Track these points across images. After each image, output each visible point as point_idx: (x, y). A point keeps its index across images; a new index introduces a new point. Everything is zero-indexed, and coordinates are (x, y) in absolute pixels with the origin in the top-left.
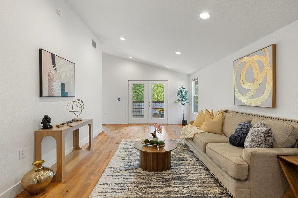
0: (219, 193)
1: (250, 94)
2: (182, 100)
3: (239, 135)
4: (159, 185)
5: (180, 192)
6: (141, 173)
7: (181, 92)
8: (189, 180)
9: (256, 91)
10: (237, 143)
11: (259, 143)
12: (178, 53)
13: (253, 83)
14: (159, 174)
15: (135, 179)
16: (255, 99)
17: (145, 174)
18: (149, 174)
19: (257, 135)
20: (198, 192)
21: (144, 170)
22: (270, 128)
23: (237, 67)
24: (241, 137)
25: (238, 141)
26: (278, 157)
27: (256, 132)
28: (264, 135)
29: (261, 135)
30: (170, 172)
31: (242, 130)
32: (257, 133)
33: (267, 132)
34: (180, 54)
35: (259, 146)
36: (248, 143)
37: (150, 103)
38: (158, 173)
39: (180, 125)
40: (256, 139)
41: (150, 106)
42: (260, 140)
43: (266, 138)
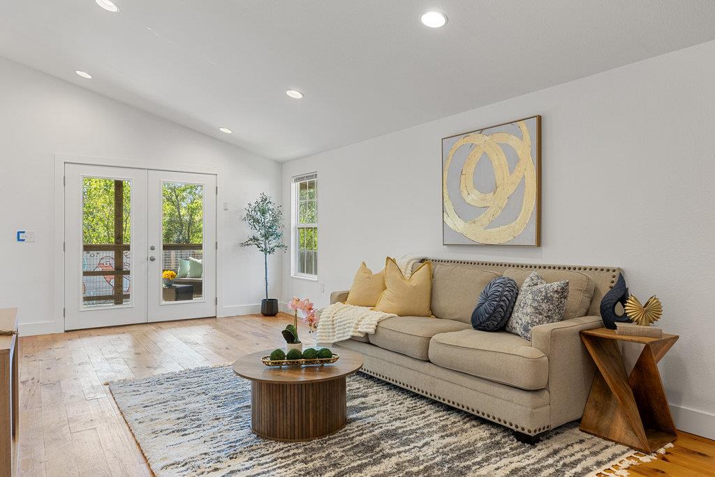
0: (488, 436)
1: (485, 218)
2: (266, 236)
3: (501, 306)
4: (364, 461)
5: (421, 459)
6: (288, 451)
7: (263, 213)
8: (413, 432)
9: (500, 211)
10: (495, 323)
11: (550, 313)
12: (295, 94)
13: (493, 193)
14: (337, 440)
15: (284, 469)
16: (497, 229)
17: (300, 451)
18: (310, 446)
19: (546, 297)
20: (453, 446)
21: (285, 443)
22: (567, 281)
23: (451, 153)
24: (505, 309)
25: (499, 319)
26: (581, 333)
27: (541, 292)
28: (557, 296)
29: (552, 297)
30: (356, 429)
31: (506, 293)
32: (544, 294)
33: (563, 288)
34: (301, 96)
35: (549, 318)
36: (528, 318)
37: (152, 248)
38: (330, 439)
39: (257, 316)
40: (544, 305)
41: (152, 259)
42: (551, 306)
43: (561, 302)
